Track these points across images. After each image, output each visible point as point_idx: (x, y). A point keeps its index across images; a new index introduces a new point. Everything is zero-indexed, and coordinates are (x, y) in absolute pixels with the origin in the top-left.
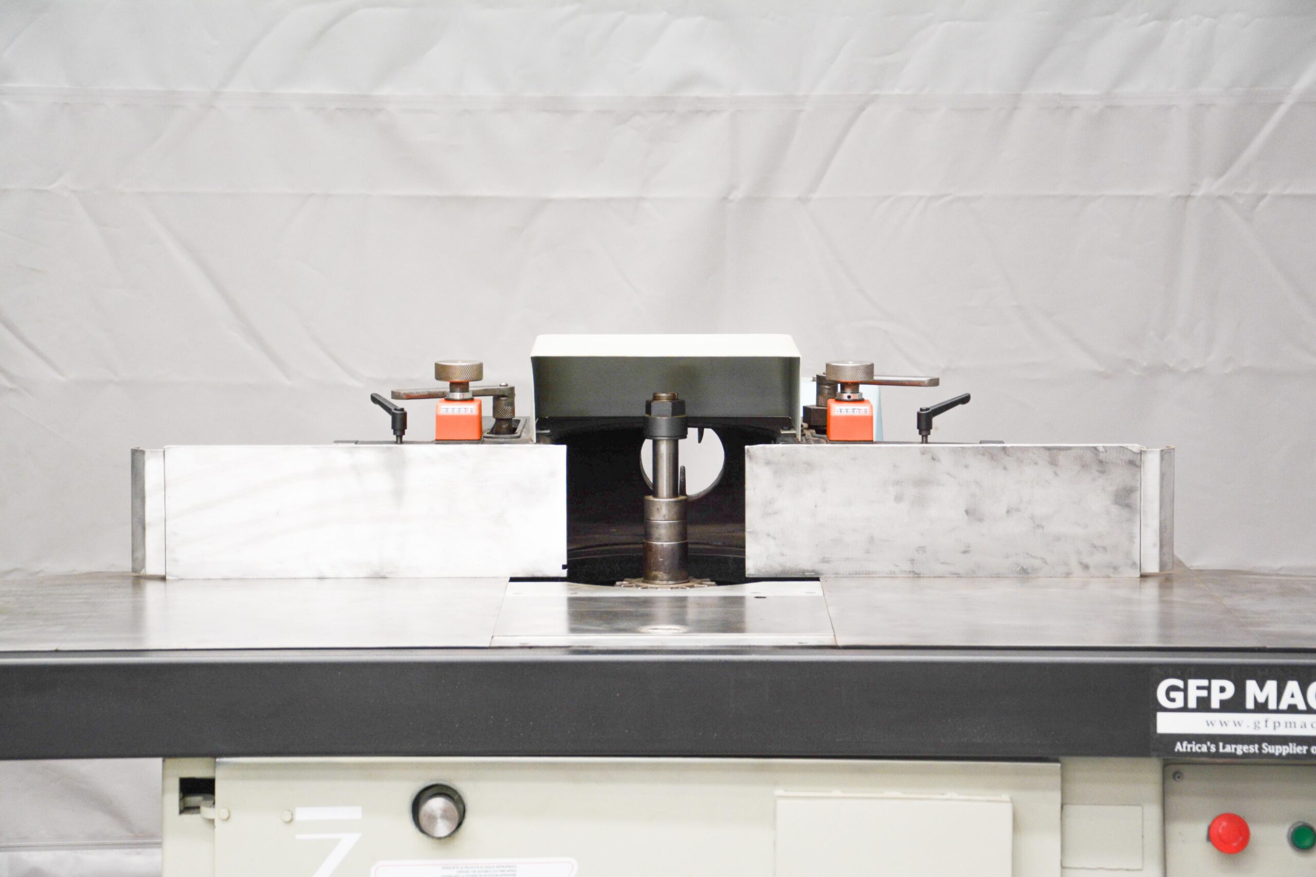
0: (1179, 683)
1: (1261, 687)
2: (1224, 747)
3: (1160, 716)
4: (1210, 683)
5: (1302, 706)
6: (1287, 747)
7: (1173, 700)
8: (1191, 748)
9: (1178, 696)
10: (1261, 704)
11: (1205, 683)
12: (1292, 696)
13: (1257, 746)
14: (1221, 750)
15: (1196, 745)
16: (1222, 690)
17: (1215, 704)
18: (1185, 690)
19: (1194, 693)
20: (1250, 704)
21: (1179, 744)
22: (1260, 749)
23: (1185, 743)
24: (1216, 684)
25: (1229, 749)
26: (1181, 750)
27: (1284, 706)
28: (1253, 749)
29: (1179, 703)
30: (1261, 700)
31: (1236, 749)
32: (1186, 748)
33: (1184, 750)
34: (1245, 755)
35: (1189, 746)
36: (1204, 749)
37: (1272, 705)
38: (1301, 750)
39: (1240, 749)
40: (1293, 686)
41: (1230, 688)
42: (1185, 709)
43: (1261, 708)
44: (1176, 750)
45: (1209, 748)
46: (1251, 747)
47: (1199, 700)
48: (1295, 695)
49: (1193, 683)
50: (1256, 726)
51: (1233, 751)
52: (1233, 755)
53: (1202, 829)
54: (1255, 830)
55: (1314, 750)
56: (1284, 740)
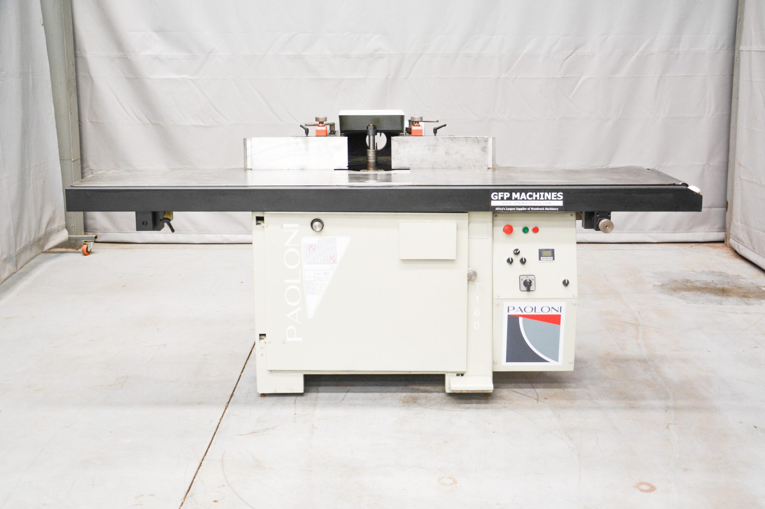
0: (497, 194)
1: (516, 194)
3: (492, 201)
5: (525, 199)
7: (495, 198)
9: (496, 197)
11: (502, 193)
12: (523, 196)
13: (515, 208)
14: (506, 210)
16: (507, 195)
18: (498, 195)
19: (500, 196)
20: (513, 198)
22: (516, 209)
23: (498, 208)
24: (505, 194)
25: (508, 209)
27: (521, 199)
28: (514, 209)
29: (497, 198)
30: (516, 197)
34: (512, 211)
36: (502, 209)
37: (518, 199)
38: (525, 209)
39: (511, 209)
40: (523, 194)
41: (509, 195)
42: (498, 200)
43: (516, 199)
45: (503, 209)
49: (500, 194)
50: (515, 204)
52: (509, 211)
53: (502, 229)
54: (514, 229)
55: (529, 209)
56: (521, 207)
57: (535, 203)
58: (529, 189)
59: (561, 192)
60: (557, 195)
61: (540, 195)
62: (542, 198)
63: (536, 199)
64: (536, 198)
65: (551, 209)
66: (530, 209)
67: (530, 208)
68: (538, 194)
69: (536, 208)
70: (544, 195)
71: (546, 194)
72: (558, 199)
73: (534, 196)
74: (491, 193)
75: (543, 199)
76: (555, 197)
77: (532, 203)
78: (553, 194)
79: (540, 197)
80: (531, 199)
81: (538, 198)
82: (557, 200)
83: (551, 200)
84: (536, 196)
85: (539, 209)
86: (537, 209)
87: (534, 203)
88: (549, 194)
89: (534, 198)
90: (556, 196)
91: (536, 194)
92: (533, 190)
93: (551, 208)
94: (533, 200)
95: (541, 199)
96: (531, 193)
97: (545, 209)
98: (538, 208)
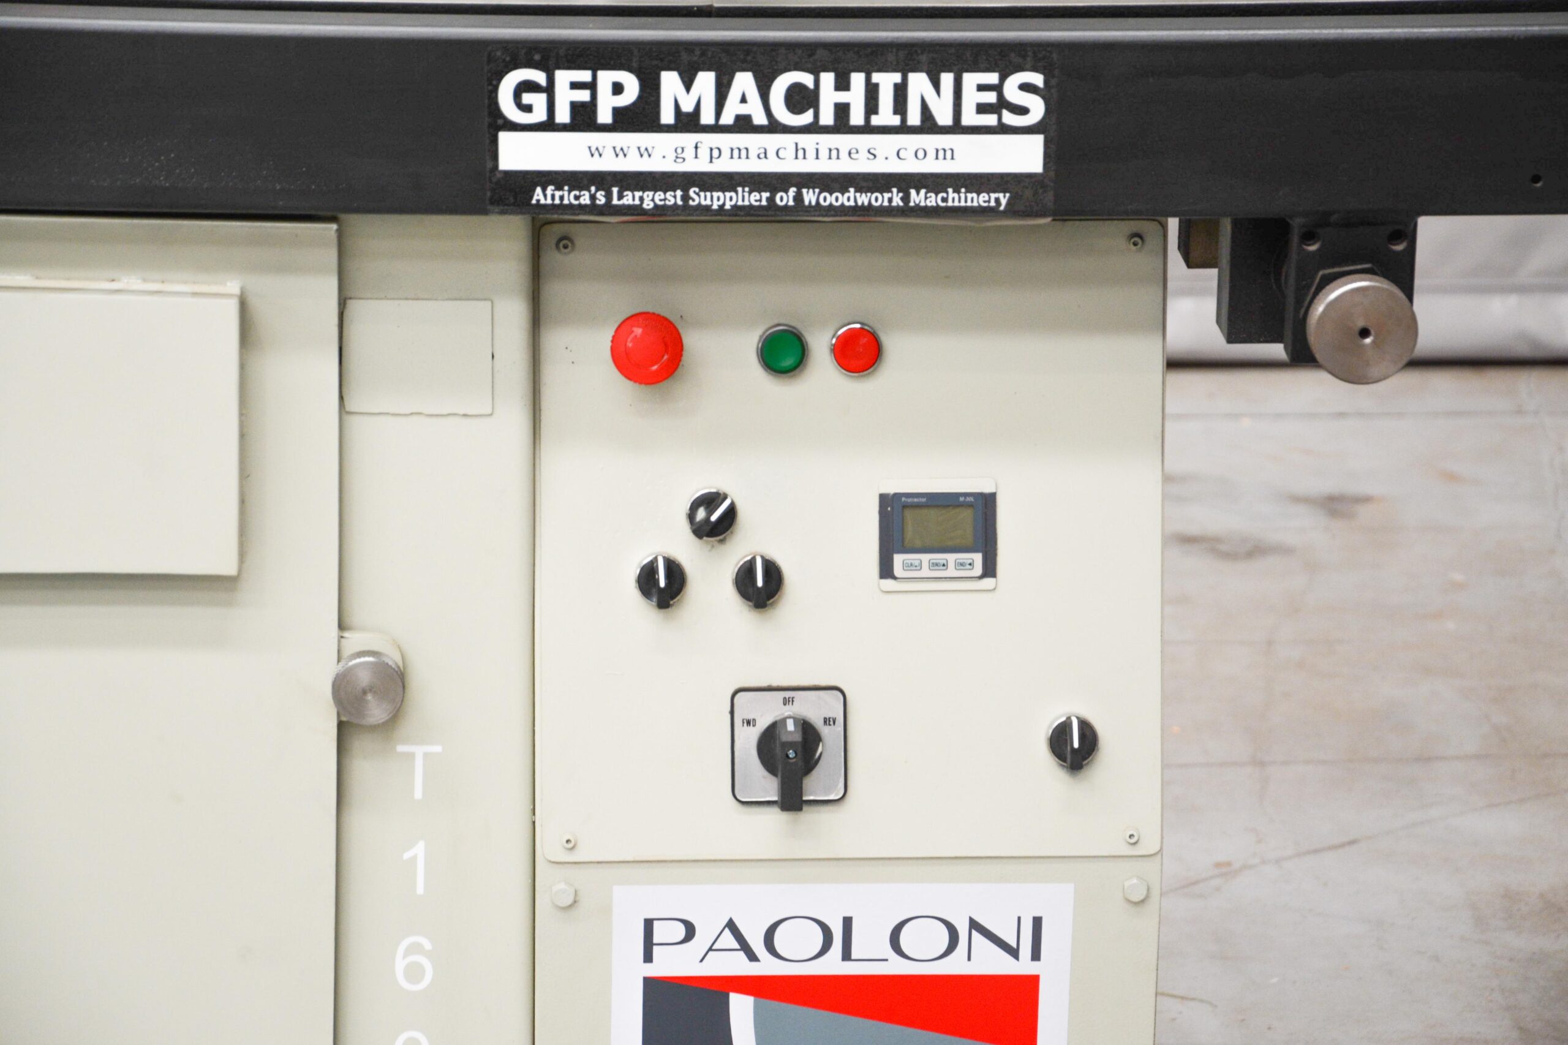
1: (688, 86)
2: (620, 197)
3: (505, 138)
4: (594, 77)
5: (760, 118)
6: (733, 194)
7: (528, 109)
8: (562, 198)
9: (538, 101)
10: (688, 114)
11: (585, 76)
12: (744, 100)
13: (679, 193)
14: (615, 201)
15: (570, 192)
16: (618, 89)
17: (604, 116)
18: (549, 90)
19: (565, 96)
20: (667, 116)
21: (539, 190)
22: (686, 198)
23: (550, 189)
24: (606, 78)
25: (630, 199)
26: (543, 201)
27: (727, 119)
28: (673, 198)
29: (539, 115)
30: (687, 107)
31: (641, 199)
32: (553, 197)
33: (549, 201)
34: (660, 211)
35: (558, 194)
36: (585, 200)
37: (707, 117)
38: (757, 199)
39: (650, 199)
40: (744, 82)
41: (632, 85)
42: (549, 125)
43: (688, 122)
44: (534, 202)
45: (593, 198)
46: (669, 194)
47: (575, 107)
48: (748, 97)
49: (564, 77)
50: (679, 158)
51: (637, 202)
52: (636, 210)
53: (602, 339)
54: (693, 341)
55: (785, 199)
56: (727, 181)
57: (834, 153)
58: (792, 46)
59: (1034, 69)
60: (998, 88)
61: (872, 93)
62: (886, 116)
63: (842, 123)
64: (842, 110)
65: (955, 199)
66: (798, 198)
67: (792, 191)
68: (858, 80)
69: (844, 191)
70: (901, 93)
71: (918, 83)
72: (1009, 118)
73: (829, 96)
74: (500, 76)
75: (896, 121)
76: (982, 109)
77: (811, 154)
78: (971, 80)
79: (872, 105)
80: (807, 118)
81: (857, 117)
82: (1003, 129)
83: (957, 128)
84: (842, 97)
85: (863, 199)
86: (850, 198)
87: (824, 154)
88: (936, 85)
89: (827, 117)
90: (991, 97)
91: (842, 84)
92: (820, 53)
93: (957, 191)
94: (814, 128)
95: (875, 121)
96: (806, 79)
97: (906, 199)
98: (859, 190)
